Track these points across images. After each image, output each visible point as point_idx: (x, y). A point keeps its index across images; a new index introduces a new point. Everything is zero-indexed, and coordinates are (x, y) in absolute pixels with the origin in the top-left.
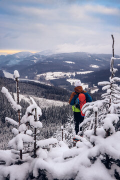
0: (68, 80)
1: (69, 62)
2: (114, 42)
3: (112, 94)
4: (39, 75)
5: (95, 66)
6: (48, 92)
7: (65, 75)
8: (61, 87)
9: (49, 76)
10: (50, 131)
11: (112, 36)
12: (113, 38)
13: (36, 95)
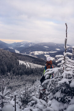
0: (45, 55)
1: (46, 47)
2: (67, 28)
3: (65, 64)
4: (31, 52)
5: (58, 49)
6: (35, 61)
7: (44, 53)
8: (42, 58)
9: (36, 53)
10: (35, 79)
11: (66, 24)
12: (66, 25)
13: (30, 61)
